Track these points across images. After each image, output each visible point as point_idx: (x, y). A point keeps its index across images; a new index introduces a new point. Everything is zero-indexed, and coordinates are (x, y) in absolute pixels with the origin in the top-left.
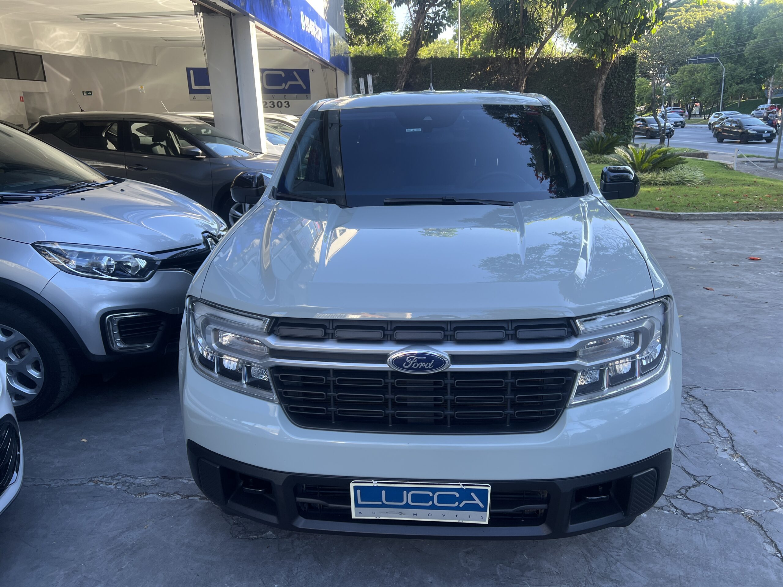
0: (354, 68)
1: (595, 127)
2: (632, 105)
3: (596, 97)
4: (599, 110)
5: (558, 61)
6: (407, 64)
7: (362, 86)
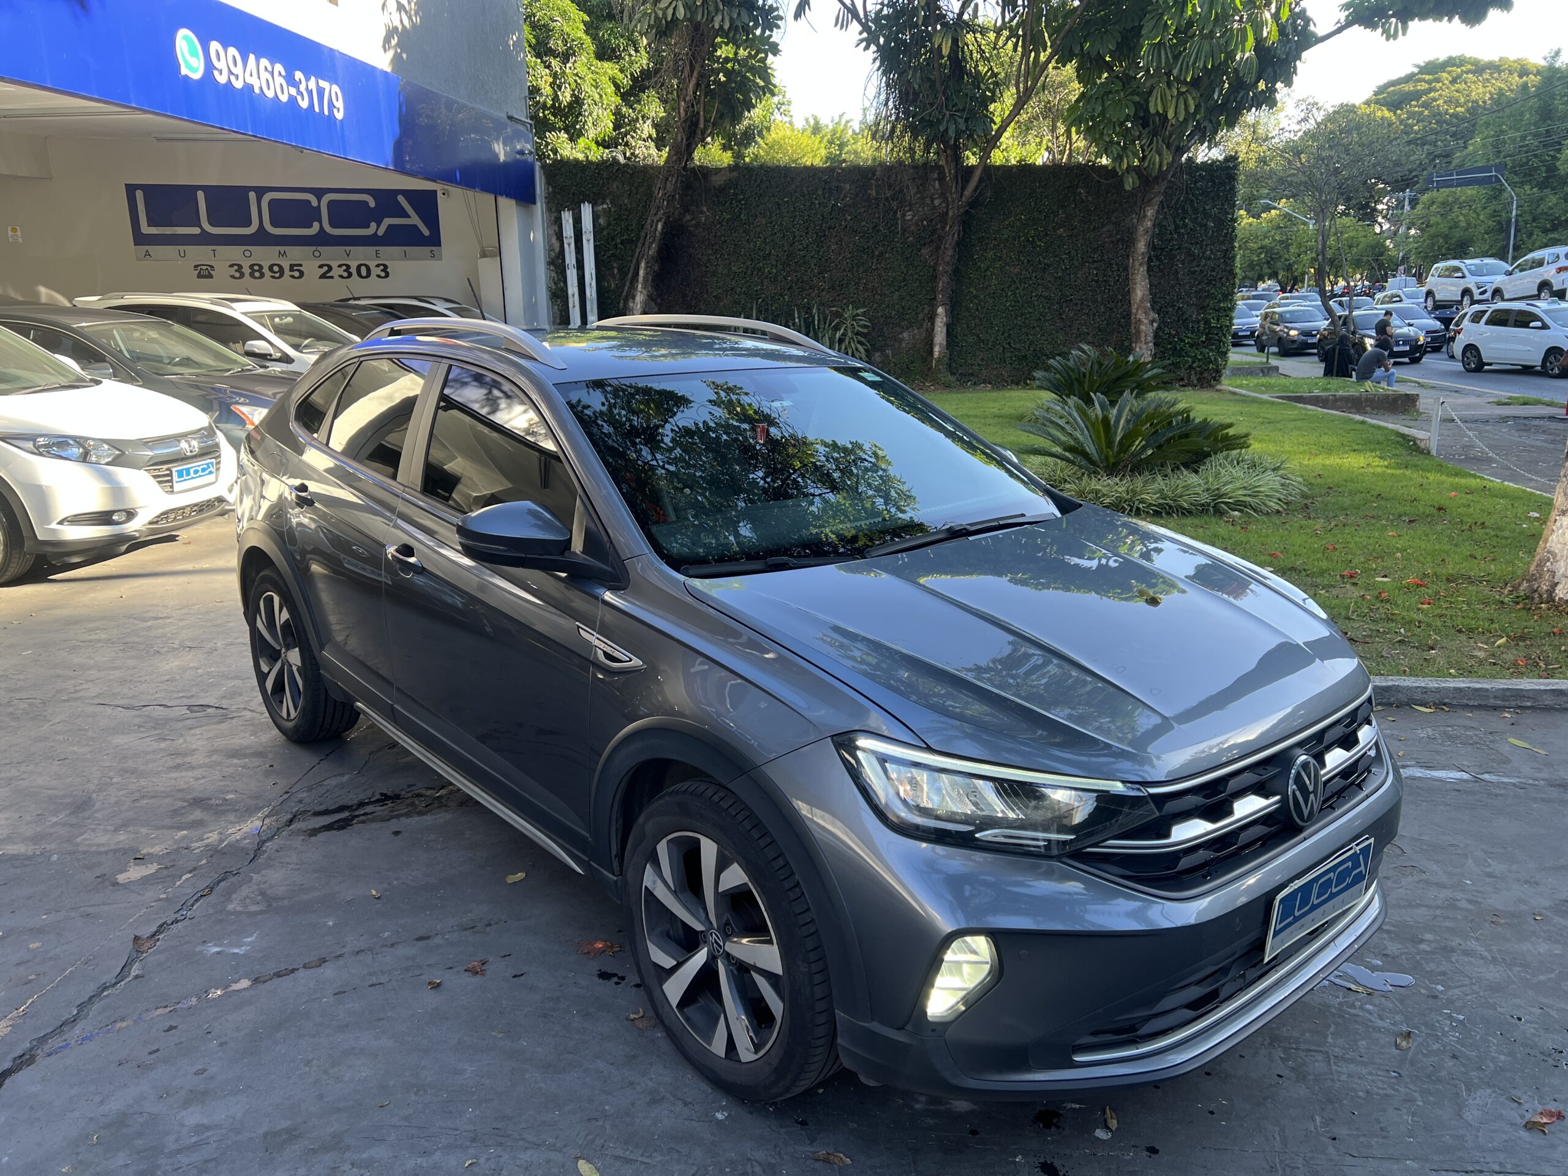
0: (550, 188)
1: (1133, 331)
3: (1135, 260)
4: (1140, 290)
6: (667, 179)
7: (568, 231)
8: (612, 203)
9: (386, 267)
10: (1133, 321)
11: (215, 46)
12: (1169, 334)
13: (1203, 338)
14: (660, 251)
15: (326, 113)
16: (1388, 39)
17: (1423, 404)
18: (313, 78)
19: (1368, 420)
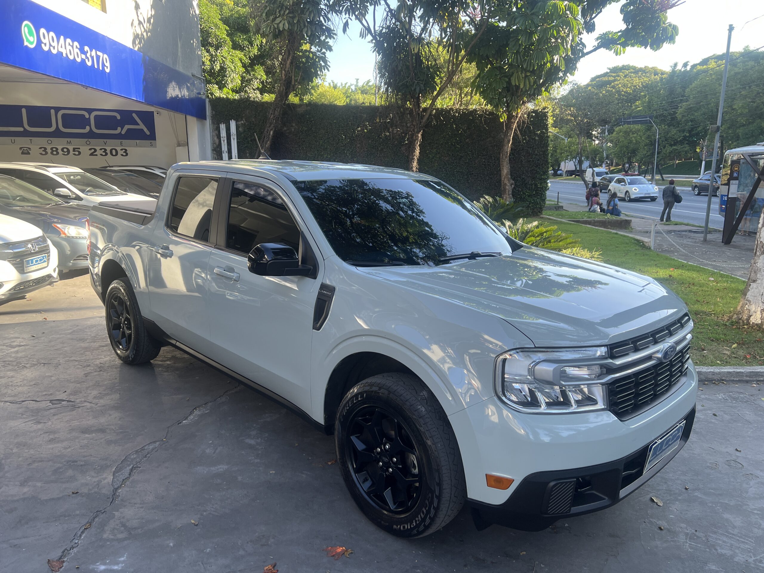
0: (214, 112)
1: (502, 189)
2: (545, 164)
3: (502, 155)
4: (505, 170)
5: (459, 113)
6: (275, 109)
7: (223, 134)
8: (246, 121)
9: (126, 150)
10: (503, 184)
11: (43, 31)
12: (518, 190)
13: (534, 193)
14: (271, 145)
15: (101, 68)
16: (617, 55)
17: (633, 225)
18: (94, 50)
19: (619, 233)
